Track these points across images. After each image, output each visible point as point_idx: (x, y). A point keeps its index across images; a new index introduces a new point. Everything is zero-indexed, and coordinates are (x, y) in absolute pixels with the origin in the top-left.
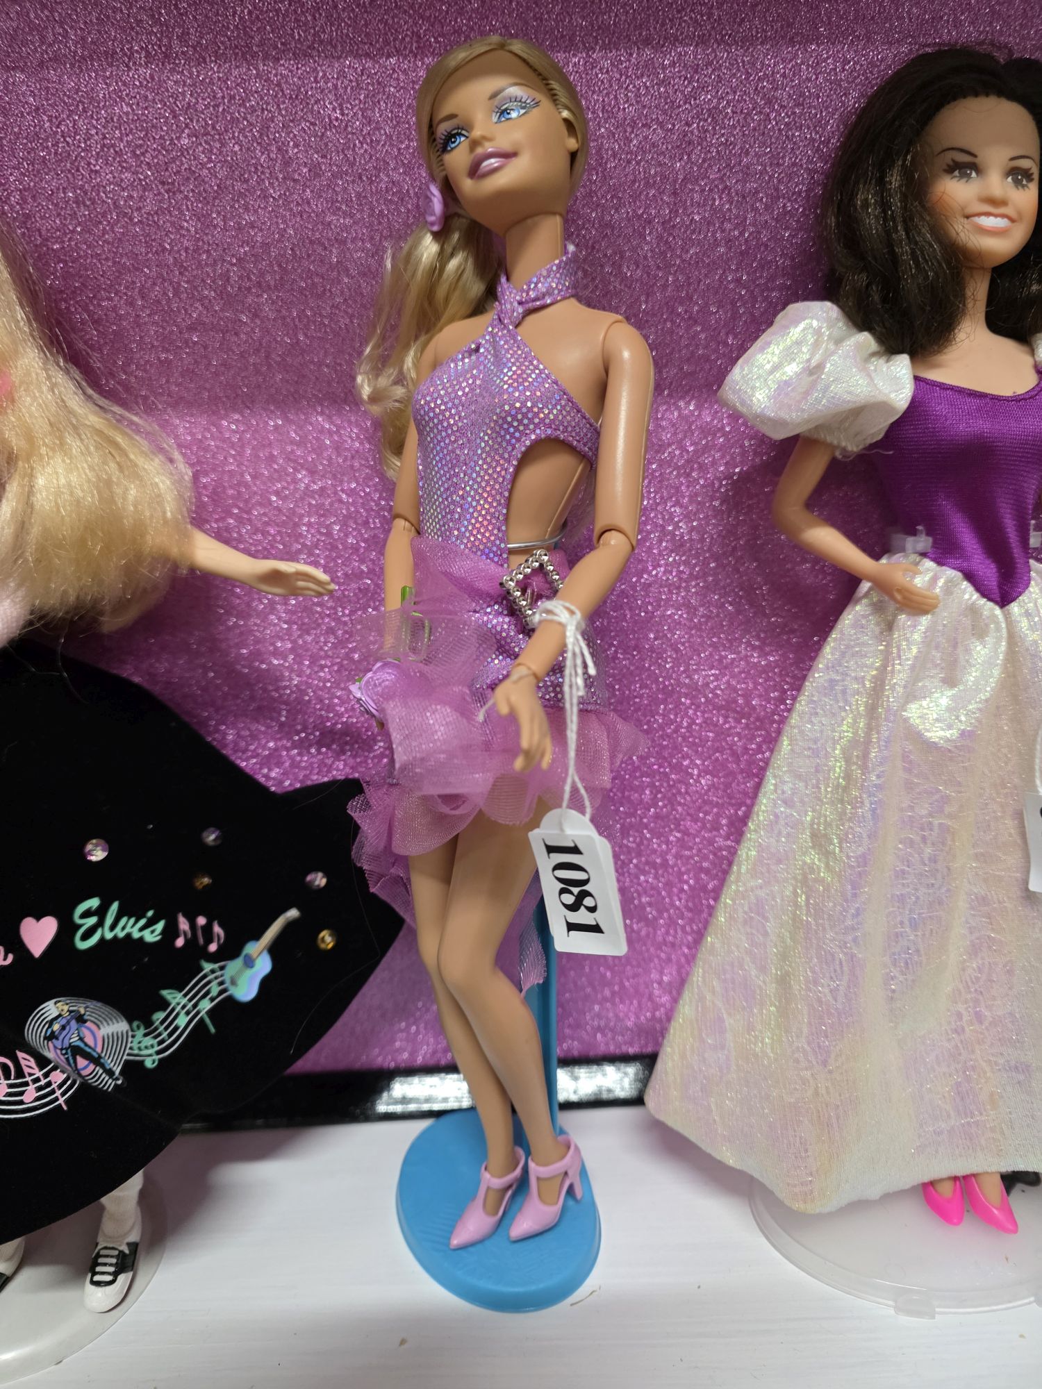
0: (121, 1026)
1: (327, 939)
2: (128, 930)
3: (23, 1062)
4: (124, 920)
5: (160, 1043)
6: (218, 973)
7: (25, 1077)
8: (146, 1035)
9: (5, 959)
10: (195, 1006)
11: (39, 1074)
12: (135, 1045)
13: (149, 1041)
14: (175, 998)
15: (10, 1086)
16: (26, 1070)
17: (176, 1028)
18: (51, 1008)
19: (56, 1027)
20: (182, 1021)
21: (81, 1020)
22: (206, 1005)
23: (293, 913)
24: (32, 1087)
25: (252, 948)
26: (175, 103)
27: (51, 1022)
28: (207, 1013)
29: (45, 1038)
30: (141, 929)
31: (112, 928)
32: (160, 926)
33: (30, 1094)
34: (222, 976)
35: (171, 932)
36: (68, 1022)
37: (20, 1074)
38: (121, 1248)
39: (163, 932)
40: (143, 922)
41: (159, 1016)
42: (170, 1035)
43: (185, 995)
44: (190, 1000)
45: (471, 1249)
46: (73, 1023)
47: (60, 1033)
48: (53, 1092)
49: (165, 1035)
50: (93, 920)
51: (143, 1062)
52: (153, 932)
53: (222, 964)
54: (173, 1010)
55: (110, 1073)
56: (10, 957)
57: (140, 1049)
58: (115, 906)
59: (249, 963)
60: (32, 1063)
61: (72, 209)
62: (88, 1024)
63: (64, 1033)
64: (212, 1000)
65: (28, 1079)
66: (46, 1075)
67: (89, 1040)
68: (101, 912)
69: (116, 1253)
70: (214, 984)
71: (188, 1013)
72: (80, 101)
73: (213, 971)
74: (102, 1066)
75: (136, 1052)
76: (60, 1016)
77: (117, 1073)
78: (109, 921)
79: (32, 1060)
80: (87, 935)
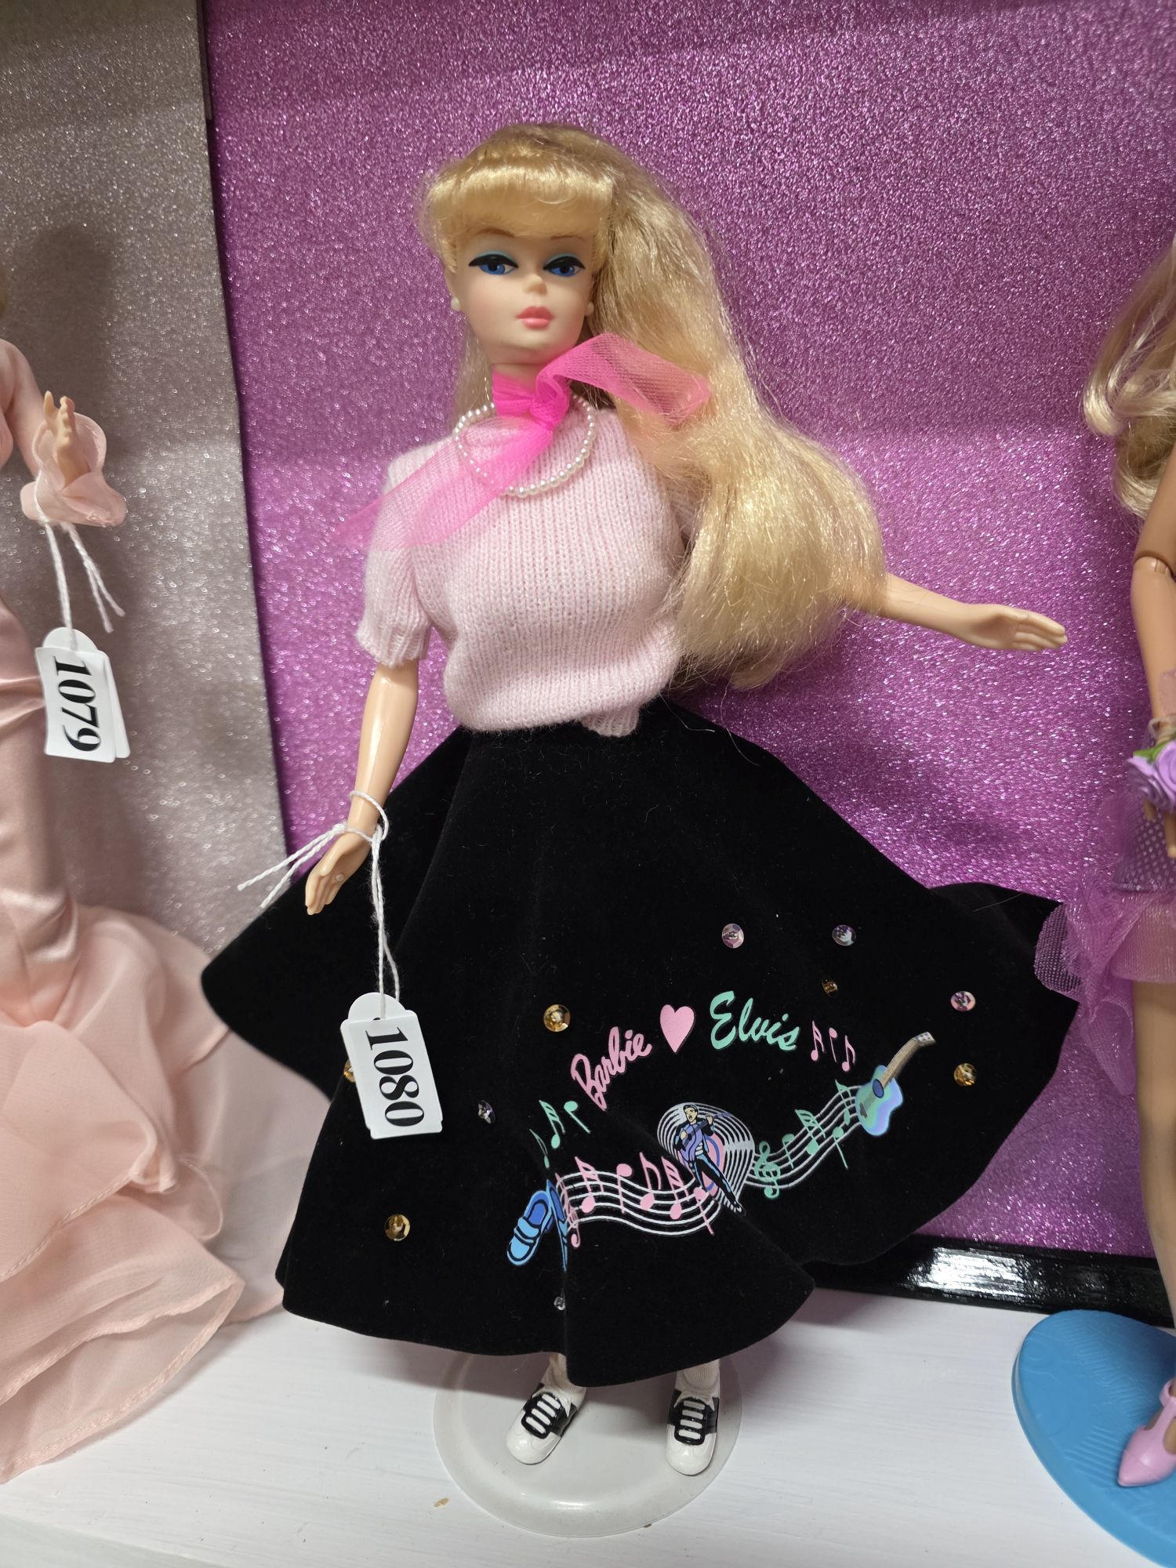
0: (747, 1145)
1: (965, 1074)
2: (762, 1033)
3: (668, 1172)
4: (758, 1020)
5: (783, 1171)
6: (851, 1098)
7: (670, 1189)
8: (769, 1159)
9: (643, 1050)
10: (829, 1133)
11: (684, 1188)
12: (757, 1170)
13: (772, 1166)
14: (808, 1120)
15: (658, 1197)
16: (672, 1182)
17: (806, 1155)
18: (680, 1113)
19: (683, 1135)
20: (813, 1149)
21: (707, 1131)
22: (839, 1135)
23: (927, 1038)
24: (677, 1202)
25: (883, 1073)
26: (884, 71)
27: (679, 1129)
28: (840, 1144)
29: (674, 1146)
30: (775, 1035)
31: (747, 1029)
32: (794, 1034)
33: (676, 1211)
34: (853, 1101)
35: (805, 1041)
36: (695, 1132)
37: (666, 1186)
38: (708, 1403)
39: (798, 1042)
40: (777, 1026)
41: (789, 1139)
42: (796, 1164)
43: (819, 1120)
44: (824, 1126)
45: (1145, 1491)
46: (699, 1133)
47: (687, 1143)
48: (697, 1212)
49: (791, 1162)
50: (726, 1017)
51: (763, 1189)
52: (787, 1040)
53: (855, 1087)
54: (805, 1133)
55: (731, 1197)
56: (649, 1047)
57: (761, 1174)
58: (750, 1003)
59: (879, 1091)
60: (676, 1174)
61: (747, 205)
62: (714, 1137)
63: (691, 1143)
64: (845, 1129)
65: (674, 1192)
66: (691, 1191)
67: (712, 1155)
68: (735, 1009)
69: (702, 1407)
70: (846, 1110)
71: (820, 1141)
72: (772, 78)
73: (846, 1095)
74: (724, 1188)
75: (757, 1177)
76: (688, 1122)
77: (737, 1198)
78: (743, 1021)
79: (675, 1170)
80: (723, 1033)
